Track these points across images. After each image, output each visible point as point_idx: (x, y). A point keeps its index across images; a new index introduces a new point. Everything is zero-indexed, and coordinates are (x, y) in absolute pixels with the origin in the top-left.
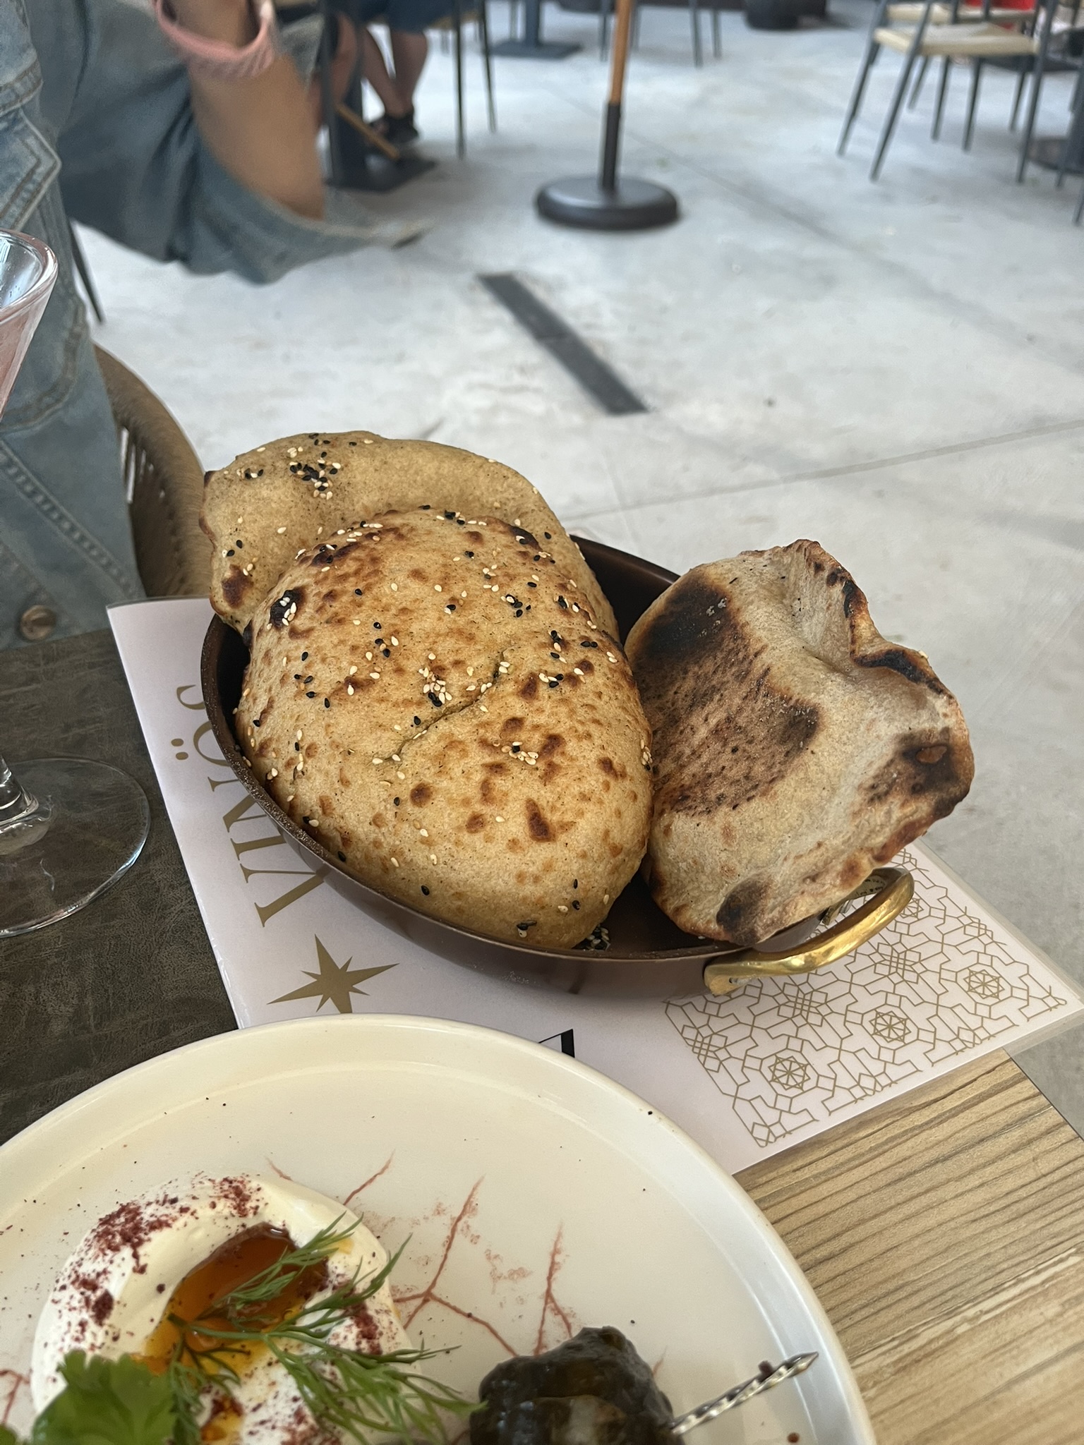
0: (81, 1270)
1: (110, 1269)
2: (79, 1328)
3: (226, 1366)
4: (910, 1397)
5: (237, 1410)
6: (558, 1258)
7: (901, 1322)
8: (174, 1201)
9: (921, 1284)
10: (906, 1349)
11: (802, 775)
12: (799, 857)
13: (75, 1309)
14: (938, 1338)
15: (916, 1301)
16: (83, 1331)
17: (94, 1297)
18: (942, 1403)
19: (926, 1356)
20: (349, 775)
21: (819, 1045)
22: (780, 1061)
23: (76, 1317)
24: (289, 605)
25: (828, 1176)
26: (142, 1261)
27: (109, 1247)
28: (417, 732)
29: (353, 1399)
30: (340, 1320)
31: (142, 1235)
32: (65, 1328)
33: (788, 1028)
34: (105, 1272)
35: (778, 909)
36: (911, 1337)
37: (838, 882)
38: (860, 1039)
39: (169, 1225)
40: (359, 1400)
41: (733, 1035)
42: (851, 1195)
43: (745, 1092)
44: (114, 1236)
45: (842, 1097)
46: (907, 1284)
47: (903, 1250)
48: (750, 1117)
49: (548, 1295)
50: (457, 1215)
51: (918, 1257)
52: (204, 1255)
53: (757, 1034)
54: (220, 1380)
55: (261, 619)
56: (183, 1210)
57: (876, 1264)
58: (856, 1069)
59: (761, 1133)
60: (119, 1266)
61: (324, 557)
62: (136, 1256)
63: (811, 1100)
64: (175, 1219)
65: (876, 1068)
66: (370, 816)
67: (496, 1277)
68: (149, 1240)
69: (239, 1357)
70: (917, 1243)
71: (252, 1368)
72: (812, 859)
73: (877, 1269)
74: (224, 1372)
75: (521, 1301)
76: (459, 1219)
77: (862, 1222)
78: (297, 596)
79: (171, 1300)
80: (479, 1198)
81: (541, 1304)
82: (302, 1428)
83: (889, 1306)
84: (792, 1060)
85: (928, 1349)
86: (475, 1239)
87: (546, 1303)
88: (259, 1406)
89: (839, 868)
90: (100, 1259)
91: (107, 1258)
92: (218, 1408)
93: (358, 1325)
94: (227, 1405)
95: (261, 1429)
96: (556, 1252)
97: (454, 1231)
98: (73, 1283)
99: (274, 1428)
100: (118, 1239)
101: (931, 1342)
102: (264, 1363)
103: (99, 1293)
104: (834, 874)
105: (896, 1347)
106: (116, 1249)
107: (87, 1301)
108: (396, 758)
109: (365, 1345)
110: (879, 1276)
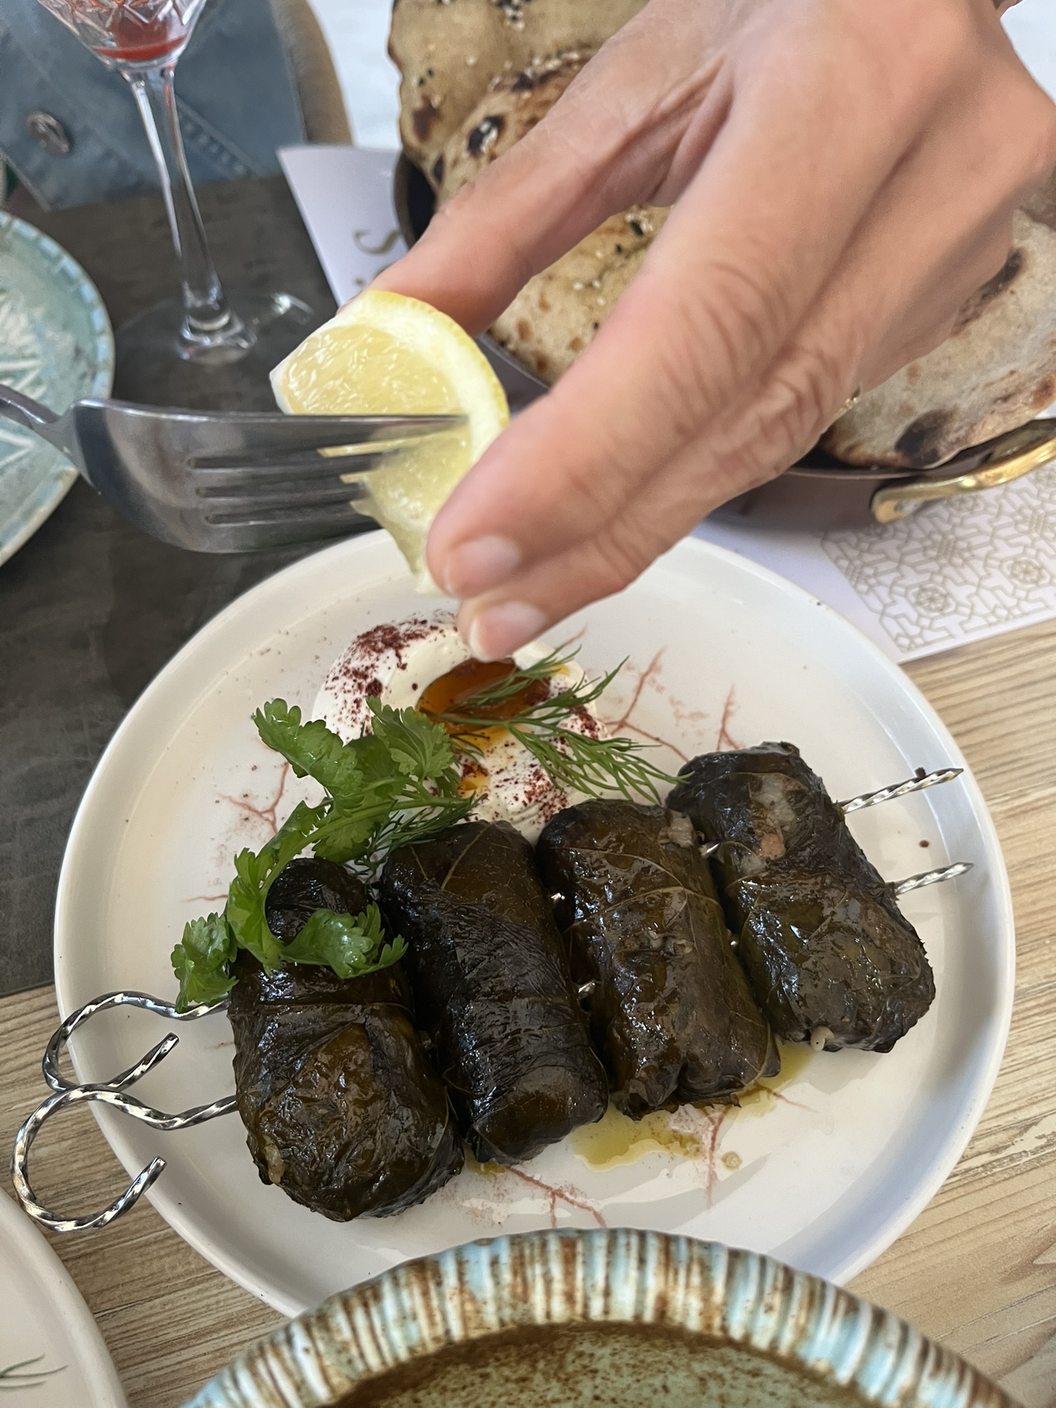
0: (350, 667)
1: (377, 663)
2: (355, 705)
3: (471, 744)
4: (1018, 835)
5: (484, 772)
6: (731, 708)
7: (1013, 784)
8: (424, 622)
9: (1033, 760)
10: (1017, 803)
11: (998, 313)
12: (991, 384)
13: (349, 691)
14: (1044, 798)
15: (1028, 771)
16: (358, 706)
17: (365, 684)
18: (1044, 842)
19: (1033, 809)
20: (549, 299)
21: (960, 580)
22: (923, 590)
23: (350, 698)
24: (489, 132)
25: (958, 679)
26: (404, 661)
27: (374, 650)
28: (618, 261)
29: (581, 766)
30: (567, 715)
31: (402, 642)
32: (341, 704)
33: (934, 566)
34: (372, 666)
35: (965, 428)
36: (1022, 795)
37: (1031, 400)
38: (998, 579)
39: (423, 637)
40: (586, 767)
41: (883, 567)
42: (979, 694)
43: (893, 610)
44: (376, 643)
45: (977, 621)
46: (1022, 759)
47: (1018, 736)
48: (895, 629)
49: (723, 732)
50: (644, 670)
51: (1032, 741)
52: (446, 669)
53: (905, 569)
54: (469, 753)
55: (455, 148)
56: (433, 628)
57: (996, 743)
58: (992, 601)
59: (905, 641)
60: (385, 662)
61: (523, 83)
62: (398, 656)
63: (951, 622)
64: (427, 634)
65: (1011, 602)
66: (568, 340)
67: (679, 716)
68: (408, 646)
69: (480, 740)
70: (1032, 731)
71: (493, 747)
72: (1004, 385)
73: (995, 747)
74: (469, 748)
75: (700, 734)
76: (646, 674)
77: (986, 713)
78: (498, 122)
79: (422, 698)
80: (662, 661)
81: (718, 737)
82: (540, 783)
83: (1004, 773)
84: (935, 590)
85: (1035, 805)
86: (660, 689)
87: (721, 737)
88: (502, 770)
89: (1034, 388)
90: (367, 657)
91: (373, 658)
92: (468, 770)
93: (582, 719)
94: (475, 768)
95: (506, 784)
96: (728, 704)
97: (642, 682)
98: (345, 674)
99: (516, 783)
100: (380, 645)
101: (1038, 800)
102: (502, 744)
103: (369, 680)
104: (1027, 394)
105: (1007, 801)
106: (380, 651)
107: (360, 686)
108: (597, 284)
109: (587, 733)
110: (998, 751)
